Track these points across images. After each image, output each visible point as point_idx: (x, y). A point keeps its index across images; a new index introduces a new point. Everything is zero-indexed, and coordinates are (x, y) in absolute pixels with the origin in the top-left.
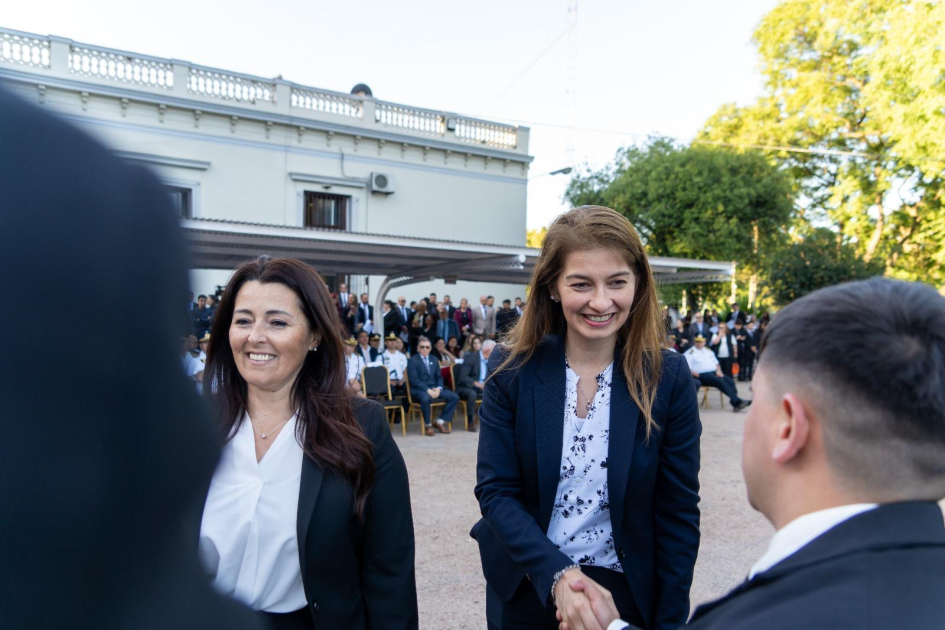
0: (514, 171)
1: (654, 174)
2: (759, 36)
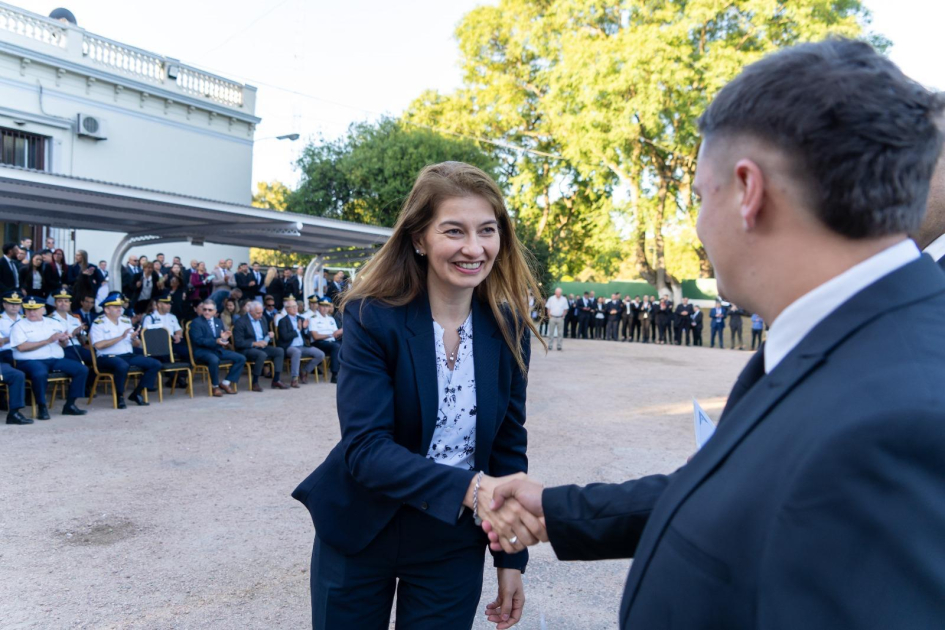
0: (239, 131)
1: (390, 152)
2: (460, 34)
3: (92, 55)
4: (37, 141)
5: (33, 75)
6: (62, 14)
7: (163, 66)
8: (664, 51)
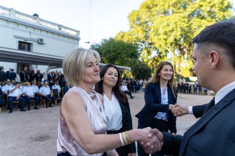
0: (75, 41)
1: (112, 46)
2: (129, 17)
3: (42, 24)
4: (29, 44)
5: (29, 29)
7: (58, 26)
8: (181, 20)
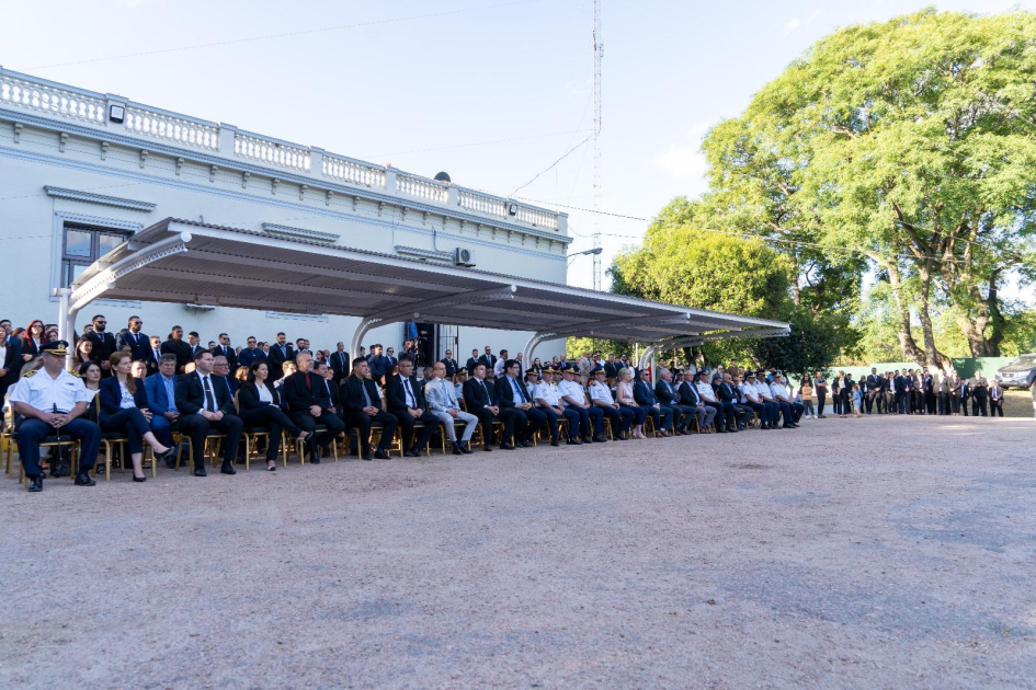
3: (462, 204)
5: (431, 224)
6: (443, 176)
7: (506, 206)
8: (921, 143)
